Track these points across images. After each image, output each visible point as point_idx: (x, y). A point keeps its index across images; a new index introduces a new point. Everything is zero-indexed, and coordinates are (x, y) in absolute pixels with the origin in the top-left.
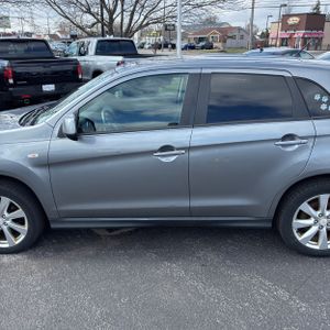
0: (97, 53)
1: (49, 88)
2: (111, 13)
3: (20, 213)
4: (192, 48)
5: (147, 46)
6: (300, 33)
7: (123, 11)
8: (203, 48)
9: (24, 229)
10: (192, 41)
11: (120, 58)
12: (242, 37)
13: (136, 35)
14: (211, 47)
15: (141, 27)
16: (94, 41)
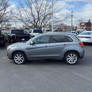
0: (33, 32)
1: (23, 39)
2: (37, 23)
3: (23, 57)
4: (57, 31)
5: (45, 31)
6: (85, 27)
7: (39, 23)
8: (60, 31)
9: (23, 60)
10: (57, 29)
11: (39, 33)
12: (70, 28)
13: (42, 28)
14: (62, 31)
15: (43, 26)
16: (33, 30)
